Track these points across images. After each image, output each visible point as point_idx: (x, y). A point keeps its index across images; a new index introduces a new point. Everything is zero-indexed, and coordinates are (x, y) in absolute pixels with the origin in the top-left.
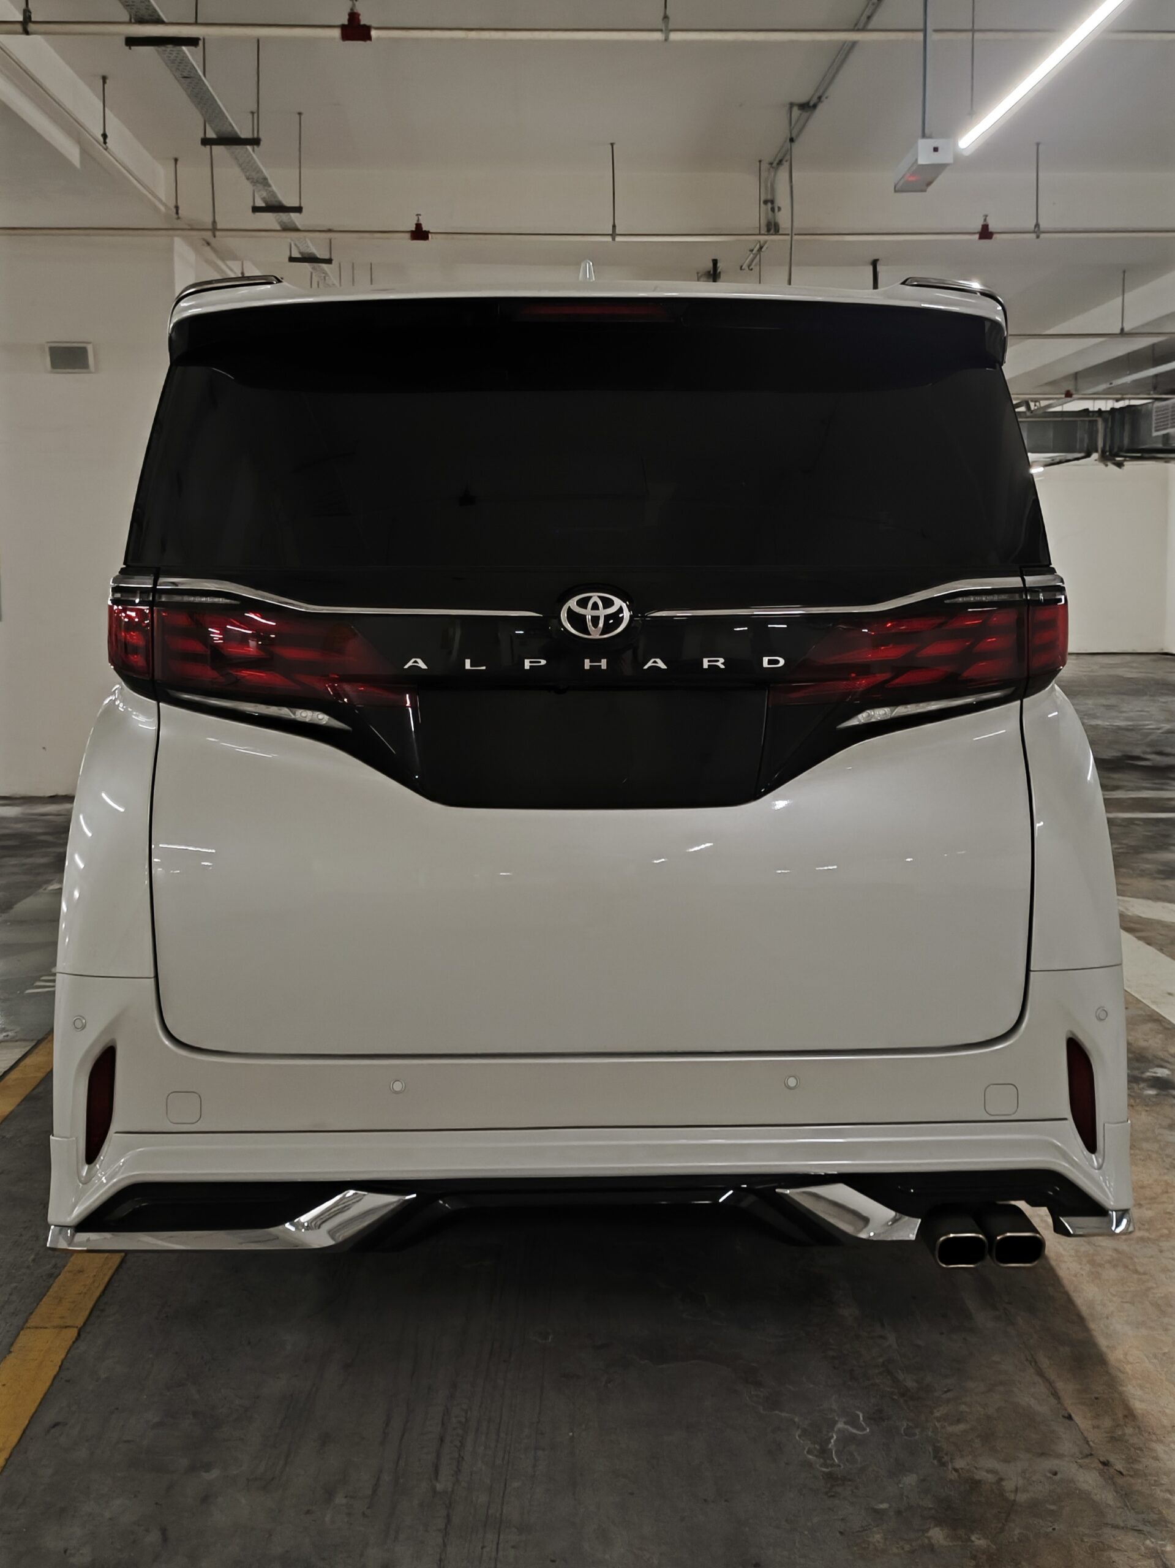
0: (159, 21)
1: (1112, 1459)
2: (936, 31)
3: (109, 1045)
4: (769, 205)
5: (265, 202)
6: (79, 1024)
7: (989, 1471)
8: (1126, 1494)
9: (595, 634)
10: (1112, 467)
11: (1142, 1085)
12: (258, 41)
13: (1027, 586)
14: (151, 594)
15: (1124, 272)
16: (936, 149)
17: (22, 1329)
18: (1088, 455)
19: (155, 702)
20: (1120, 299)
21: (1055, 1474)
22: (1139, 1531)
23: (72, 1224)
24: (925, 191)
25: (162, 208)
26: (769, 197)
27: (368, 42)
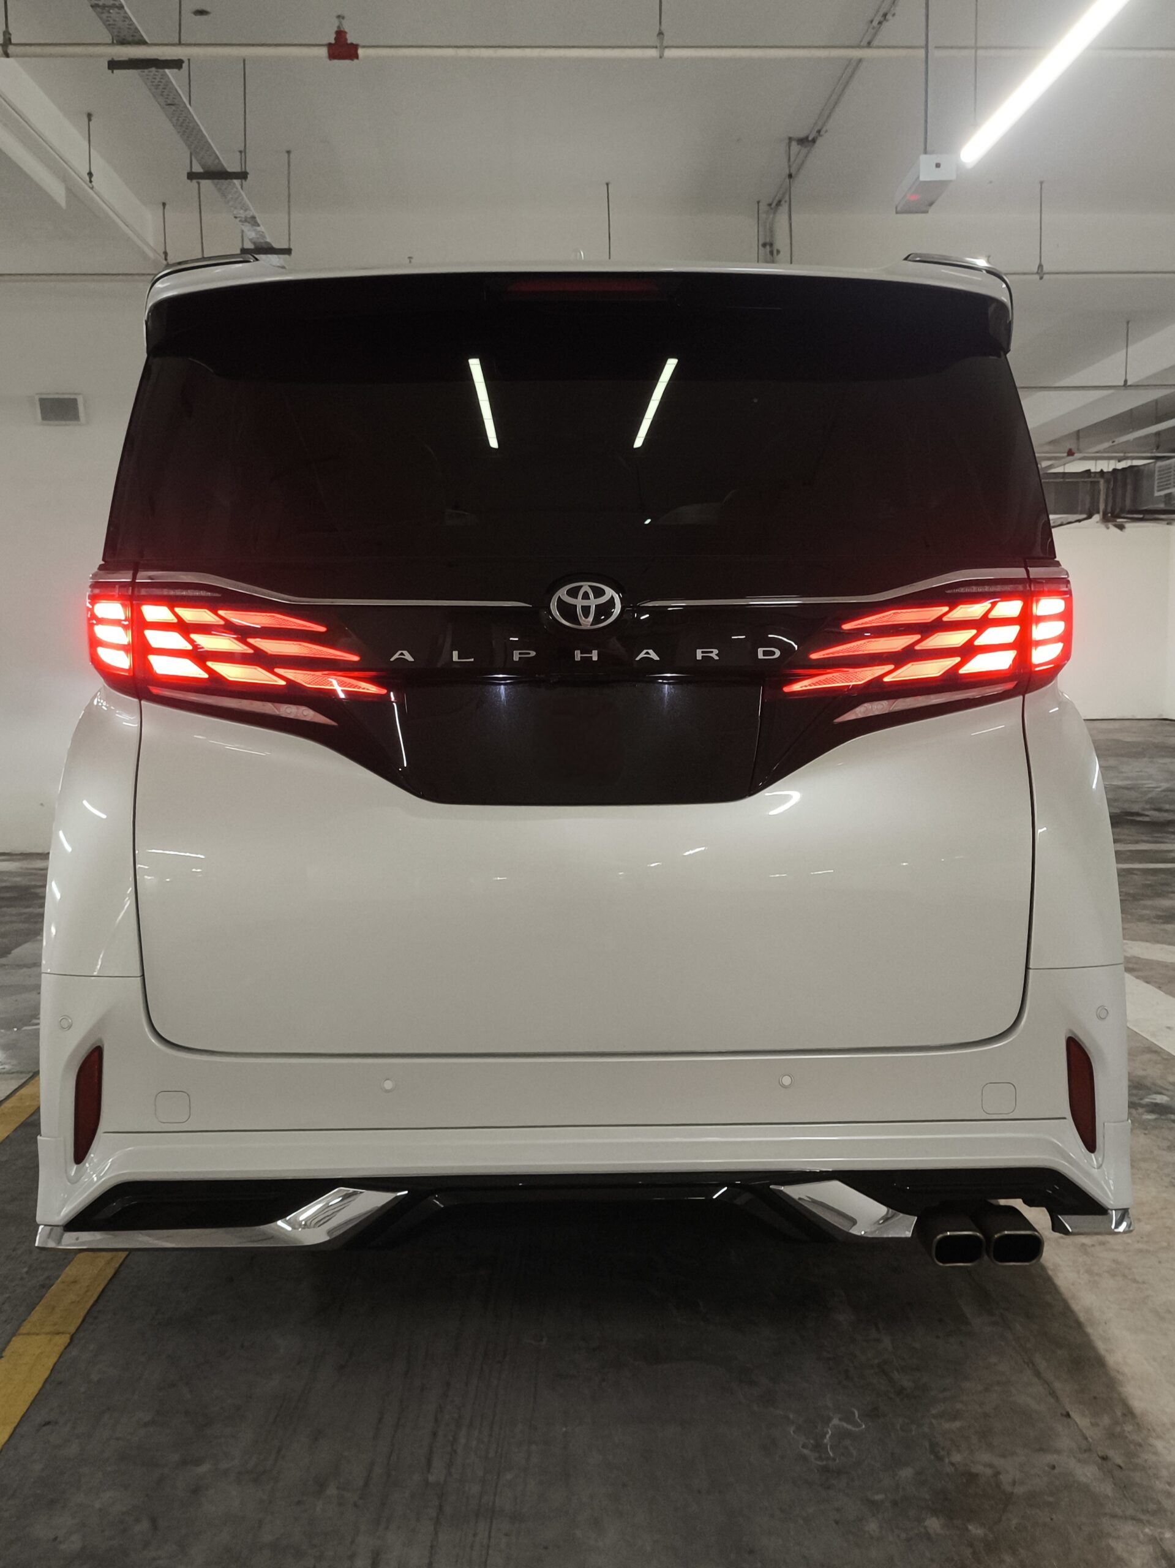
0: (142, 42)
1: (1111, 1453)
2: (936, 47)
3: (95, 1046)
4: (768, 247)
5: (254, 243)
6: (65, 1024)
7: (986, 1465)
8: (1125, 1487)
9: (587, 622)
10: (1114, 530)
11: (1141, 1110)
12: (244, 61)
13: (1031, 577)
14: (131, 588)
15: (1128, 323)
16: (938, 165)
17: (14, 1335)
18: (1090, 517)
19: (136, 700)
20: (1125, 351)
21: (1054, 1467)
22: (1140, 1521)
23: (60, 1224)
24: (926, 212)
25: (151, 255)
26: (768, 241)
27: (356, 61)
